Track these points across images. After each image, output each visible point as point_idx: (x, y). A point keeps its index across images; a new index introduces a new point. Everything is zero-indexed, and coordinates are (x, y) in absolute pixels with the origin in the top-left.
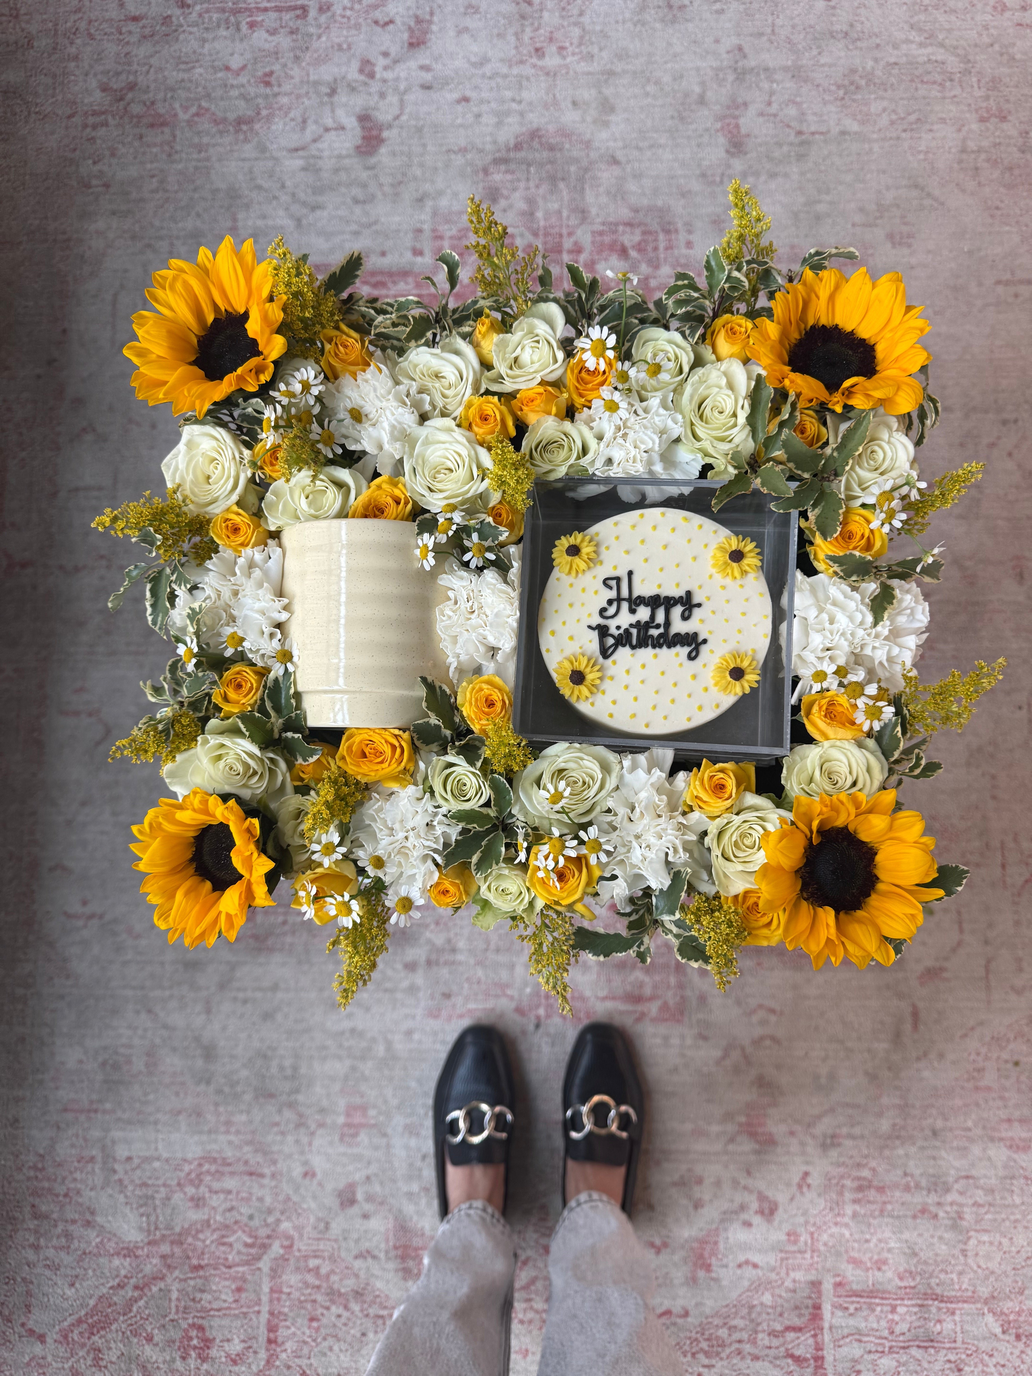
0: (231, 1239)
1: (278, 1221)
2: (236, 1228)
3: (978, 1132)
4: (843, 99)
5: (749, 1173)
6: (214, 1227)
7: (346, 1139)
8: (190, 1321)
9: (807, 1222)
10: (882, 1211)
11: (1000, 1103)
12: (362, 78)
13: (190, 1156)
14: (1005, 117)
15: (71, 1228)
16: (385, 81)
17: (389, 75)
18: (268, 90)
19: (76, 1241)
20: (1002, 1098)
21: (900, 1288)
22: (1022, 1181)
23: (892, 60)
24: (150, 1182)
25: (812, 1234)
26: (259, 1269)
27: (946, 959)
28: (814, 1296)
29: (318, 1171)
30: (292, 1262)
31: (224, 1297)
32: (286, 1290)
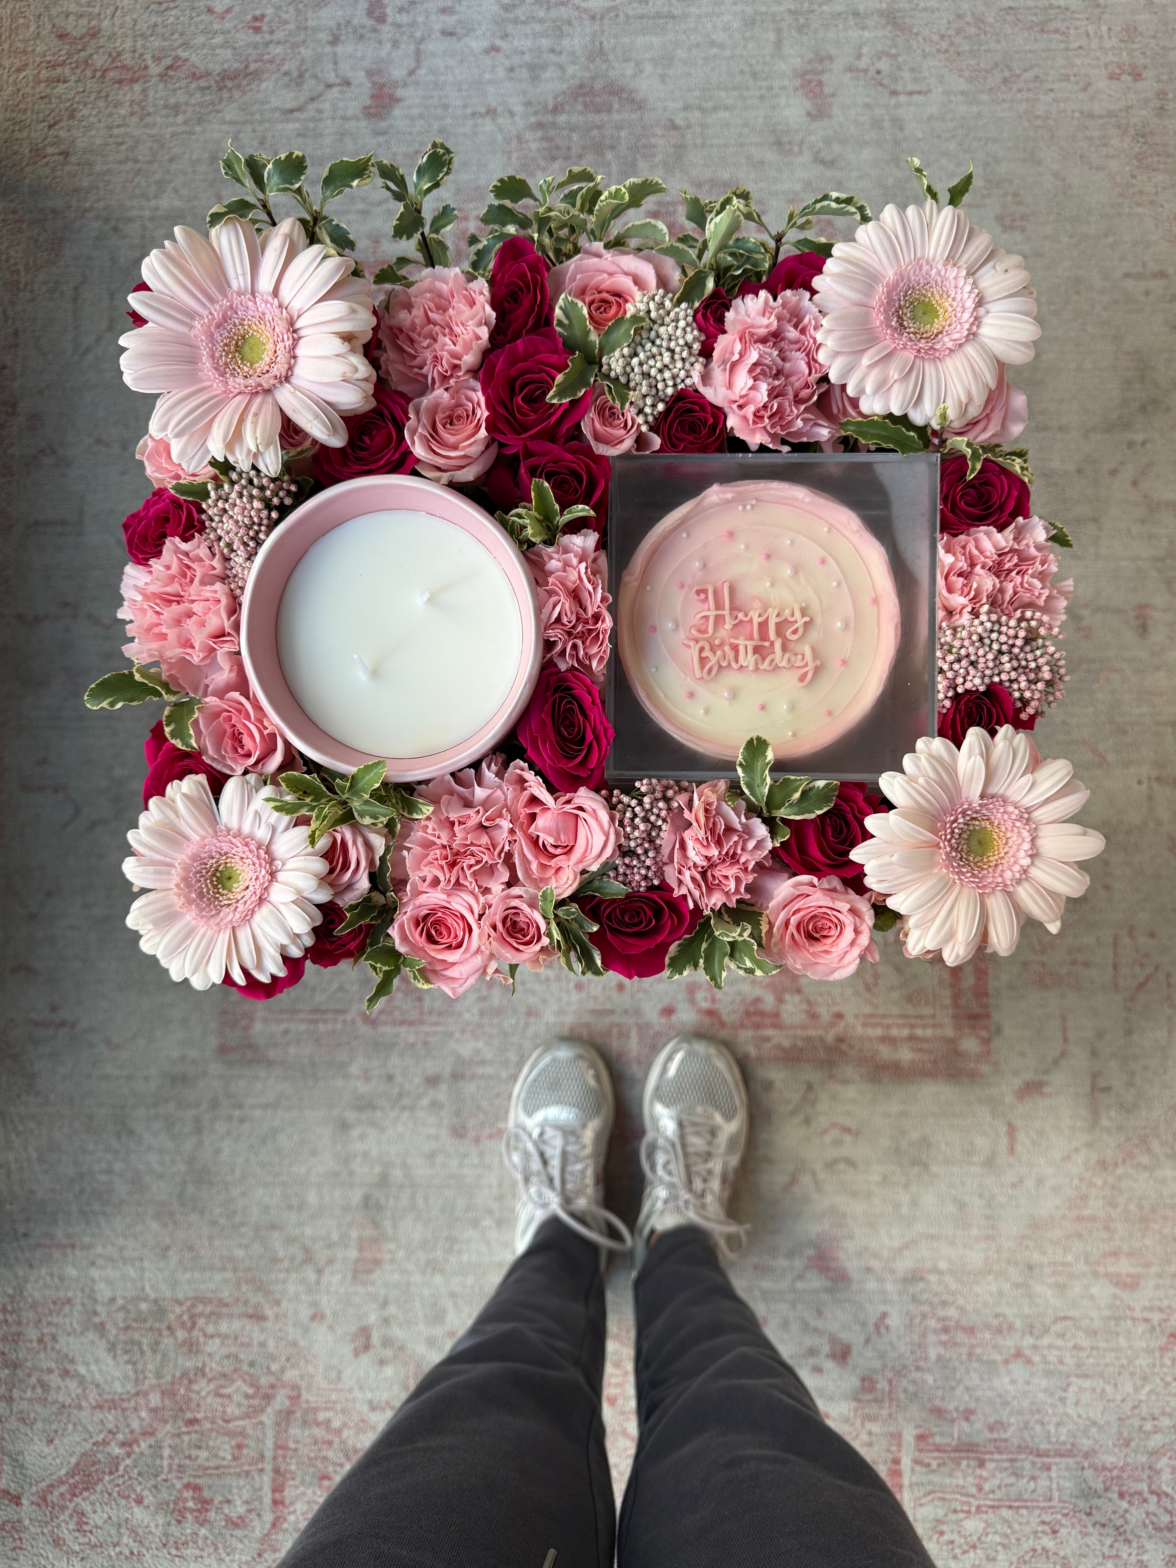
0: (230, 1390)
1: (283, 1370)
2: (235, 1377)
3: (1081, 1267)
4: (947, 51)
5: (820, 1313)
6: (209, 1375)
7: (360, 1276)
8: (185, 1481)
9: (884, 1366)
10: (970, 1355)
11: (1105, 1235)
12: (370, 23)
13: (181, 1296)
14: (1139, 75)
15: (46, 1378)
16: (399, 26)
17: (404, 19)
18: (258, 38)
19: (52, 1393)
20: (1107, 1228)
21: (990, 1441)
22: (1129, 1322)
23: (1007, 4)
24: (135, 1325)
25: (890, 1380)
26: (262, 1423)
27: (1046, 1072)
28: (894, 1448)
29: (328, 1312)
30: (298, 1415)
31: (222, 1454)
32: (292, 1445)
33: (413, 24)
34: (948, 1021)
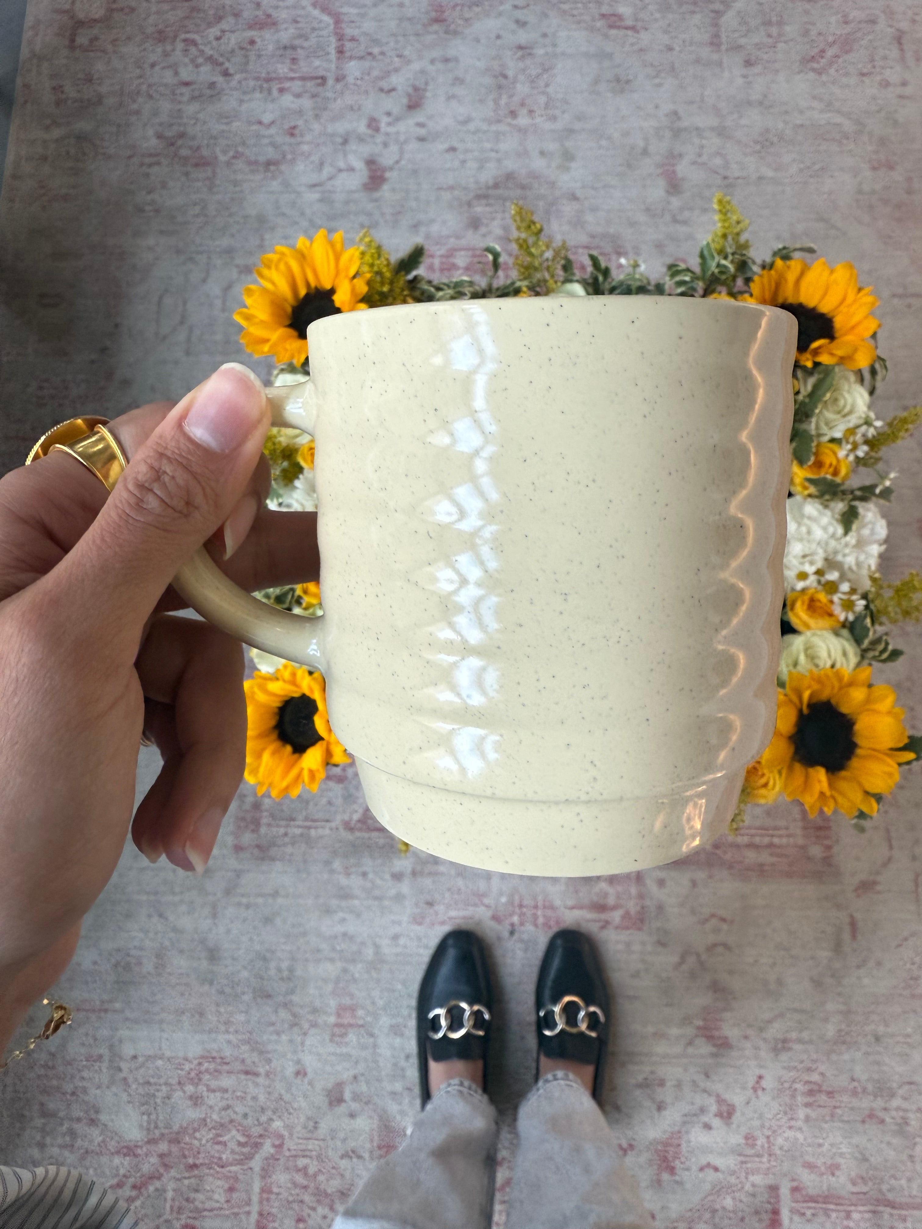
0: (225, 1138)
1: (270, 1120)
2: (230, 1126)
3: (918, 1038)
4: (760, 152)
5: (707, 1076)
6: (210, 1125)
7: (337, 1039)
8: (183, 1222)
9: (763, 1126)
10: (832, 1116)
12: (370, 132)
13: (190, 1055)
14: (892, 167)
15: (76, 1126)
16: (387, 134)
17: (391, 130)
18: (293, 140)
19: (79, 1140)
21: (853, 1193)
23: (799, 122)
24: (152, 1080)
25: (768, 1137)
26: (251, 1168)
27: (878, 873)
28: (772, 1201)
29: (309, 1070)
30: (282, 1161)
31: (216, 1197)
32: (275, 1190)
33: (398, 133)
34: (799, 832)
